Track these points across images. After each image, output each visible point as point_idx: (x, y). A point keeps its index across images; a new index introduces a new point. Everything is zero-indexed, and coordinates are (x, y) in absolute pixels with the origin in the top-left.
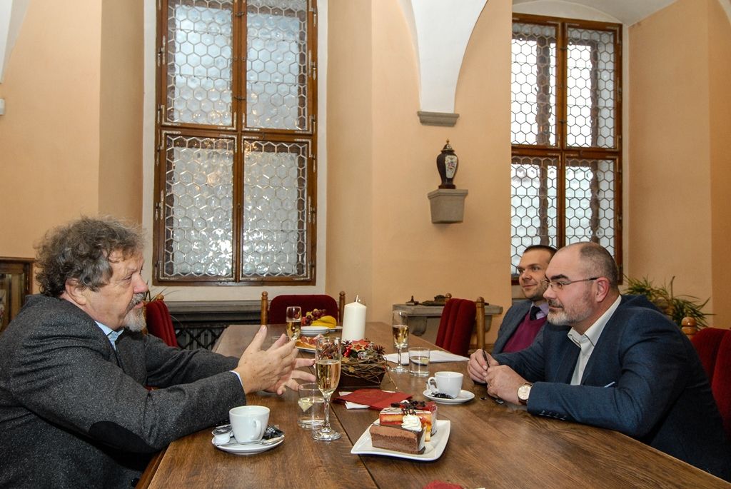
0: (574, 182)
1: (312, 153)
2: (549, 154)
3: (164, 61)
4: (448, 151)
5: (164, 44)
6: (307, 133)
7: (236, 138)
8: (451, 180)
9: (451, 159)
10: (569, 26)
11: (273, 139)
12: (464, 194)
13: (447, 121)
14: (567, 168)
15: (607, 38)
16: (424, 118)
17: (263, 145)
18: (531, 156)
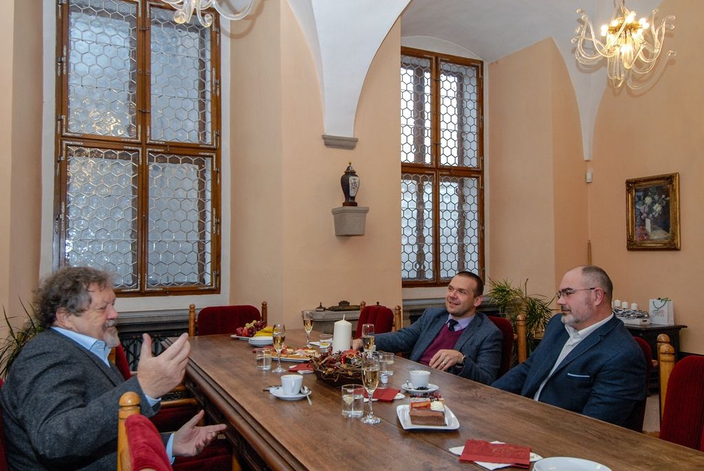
0: (446, 197)
1: (217, 167)
2: (426, 172)
3: (65, 71)
4: (350, 173)
5: (65, 54)
6: (212, 147)
7: (140, 150)
8: (353, 198)
9: (354, 180)
10: (442, 61)
11: (176, 152)
12: (366, 211)
13: (347, 144)
14: (441, 183)
15: (471, 72)
16: (328, 141)
17: (168, 158)
18: (412, 173)
